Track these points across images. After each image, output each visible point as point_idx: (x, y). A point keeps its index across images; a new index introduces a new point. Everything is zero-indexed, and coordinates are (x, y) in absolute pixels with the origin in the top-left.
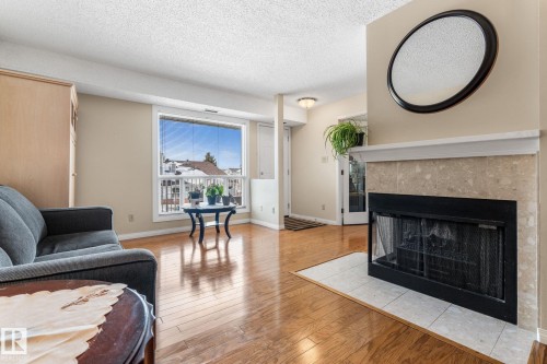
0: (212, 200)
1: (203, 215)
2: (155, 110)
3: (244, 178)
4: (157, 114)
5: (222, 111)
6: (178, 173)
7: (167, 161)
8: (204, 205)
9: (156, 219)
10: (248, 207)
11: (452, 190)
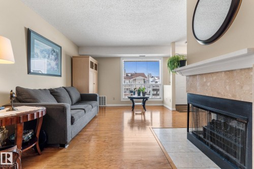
0: (139, 94)
1: (134, 100)
2: (121, 59)
3: (160, 85)
4: (123, 61)
5: (147, 55)
6: (156, 82)
7: (152, 77)
8: (136, 96)
9: (122, 100)
10: (162, 98)
11: (219, 93)
